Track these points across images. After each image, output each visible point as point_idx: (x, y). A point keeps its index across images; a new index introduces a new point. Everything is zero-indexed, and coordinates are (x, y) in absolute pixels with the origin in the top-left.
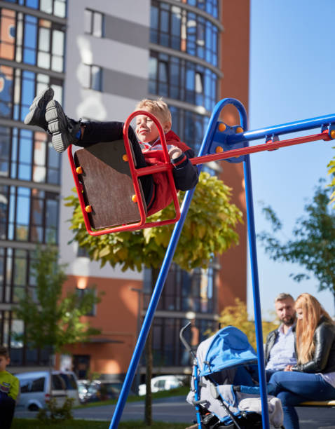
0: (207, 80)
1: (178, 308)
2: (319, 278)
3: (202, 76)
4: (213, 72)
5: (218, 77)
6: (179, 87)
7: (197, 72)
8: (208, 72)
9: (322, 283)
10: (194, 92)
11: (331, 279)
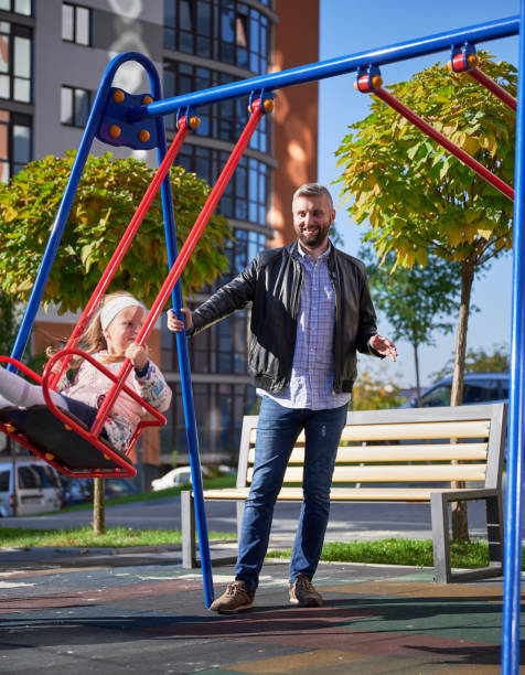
0: (254, 26)
1: (213, 368)
2: (394, 323)
3: (246, 20)
4: (262, 14)
5: (270, 22)
6: (212, 39)
7: (238, 15)
8: (255, 14)
9: (398, 329)
10: (234, 44)
11: (410, 324)
